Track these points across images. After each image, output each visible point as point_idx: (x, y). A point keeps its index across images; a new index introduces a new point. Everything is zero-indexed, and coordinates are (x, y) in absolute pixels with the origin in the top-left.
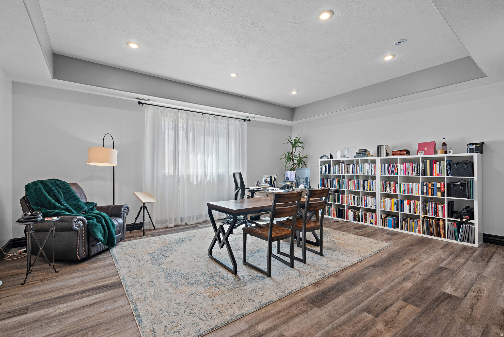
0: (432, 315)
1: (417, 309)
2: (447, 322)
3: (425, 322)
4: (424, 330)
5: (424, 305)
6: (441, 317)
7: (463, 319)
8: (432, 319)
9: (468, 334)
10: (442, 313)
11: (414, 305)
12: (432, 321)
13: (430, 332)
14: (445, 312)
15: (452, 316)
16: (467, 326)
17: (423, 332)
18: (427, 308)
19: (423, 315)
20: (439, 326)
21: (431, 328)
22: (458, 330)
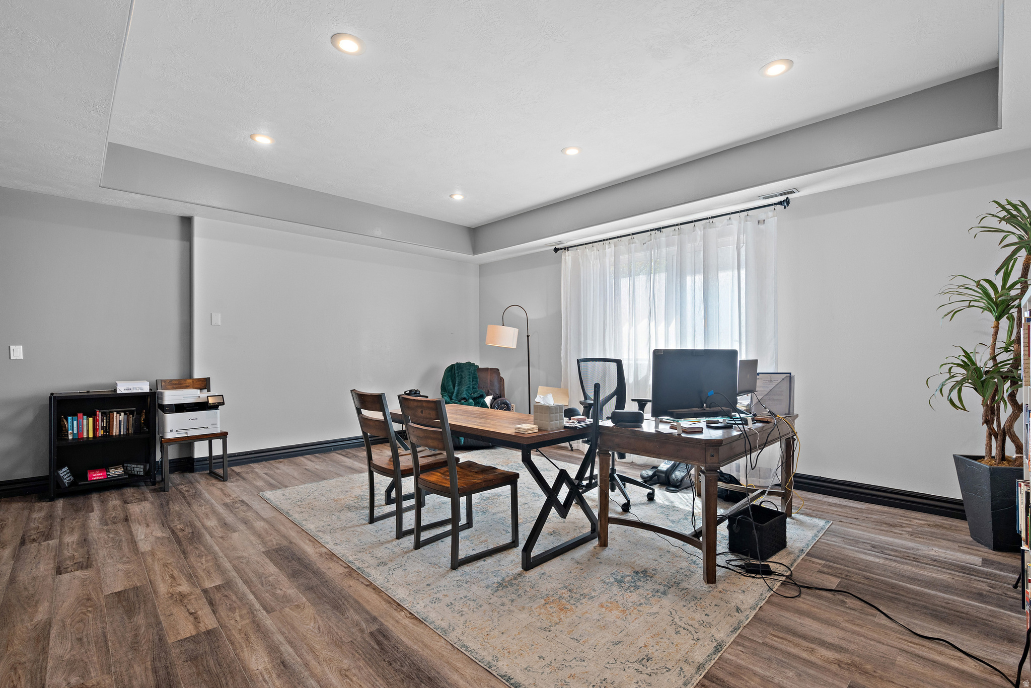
0: (145, 647)
1: (177, 638)
2: (113, 658)
3: (142, 632)
4: (134, 623)
5: (175, 652)
6: (130, 657)
7: (92, 686)
8: (139, 644)
9: (68, 667)
10: (135, 666)
11: (188, 638)
12: (135, 641)
13: (123, 628)
14: (132, 672)
15: (114, 674)
16: (77, 678)
17: (132, 620)
18: (166, 652)
19: (157, 638)
20: (120, 643)
21: (126, 632)
22: (87, 660)
